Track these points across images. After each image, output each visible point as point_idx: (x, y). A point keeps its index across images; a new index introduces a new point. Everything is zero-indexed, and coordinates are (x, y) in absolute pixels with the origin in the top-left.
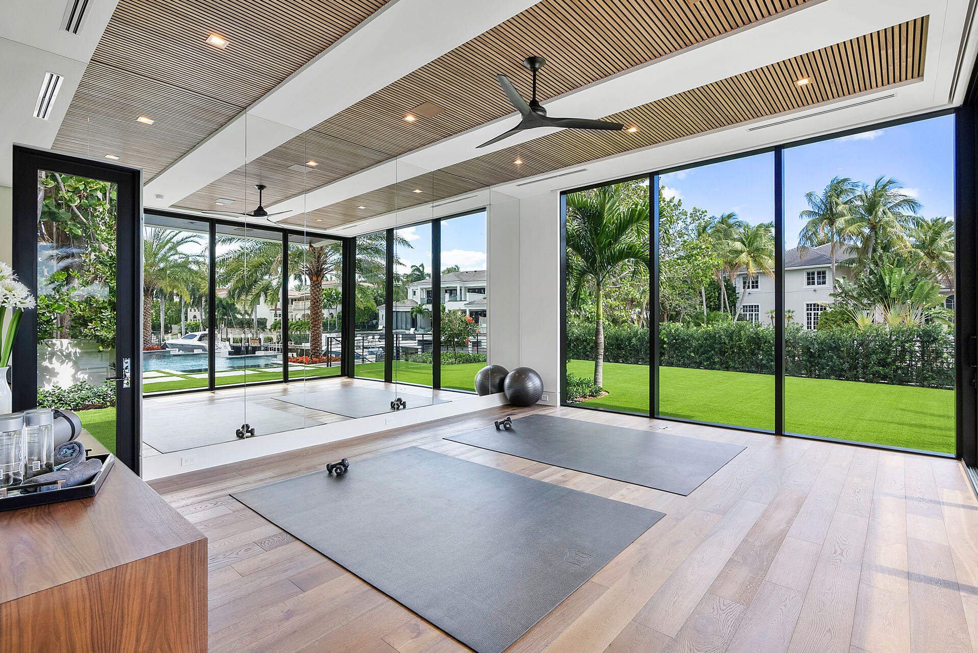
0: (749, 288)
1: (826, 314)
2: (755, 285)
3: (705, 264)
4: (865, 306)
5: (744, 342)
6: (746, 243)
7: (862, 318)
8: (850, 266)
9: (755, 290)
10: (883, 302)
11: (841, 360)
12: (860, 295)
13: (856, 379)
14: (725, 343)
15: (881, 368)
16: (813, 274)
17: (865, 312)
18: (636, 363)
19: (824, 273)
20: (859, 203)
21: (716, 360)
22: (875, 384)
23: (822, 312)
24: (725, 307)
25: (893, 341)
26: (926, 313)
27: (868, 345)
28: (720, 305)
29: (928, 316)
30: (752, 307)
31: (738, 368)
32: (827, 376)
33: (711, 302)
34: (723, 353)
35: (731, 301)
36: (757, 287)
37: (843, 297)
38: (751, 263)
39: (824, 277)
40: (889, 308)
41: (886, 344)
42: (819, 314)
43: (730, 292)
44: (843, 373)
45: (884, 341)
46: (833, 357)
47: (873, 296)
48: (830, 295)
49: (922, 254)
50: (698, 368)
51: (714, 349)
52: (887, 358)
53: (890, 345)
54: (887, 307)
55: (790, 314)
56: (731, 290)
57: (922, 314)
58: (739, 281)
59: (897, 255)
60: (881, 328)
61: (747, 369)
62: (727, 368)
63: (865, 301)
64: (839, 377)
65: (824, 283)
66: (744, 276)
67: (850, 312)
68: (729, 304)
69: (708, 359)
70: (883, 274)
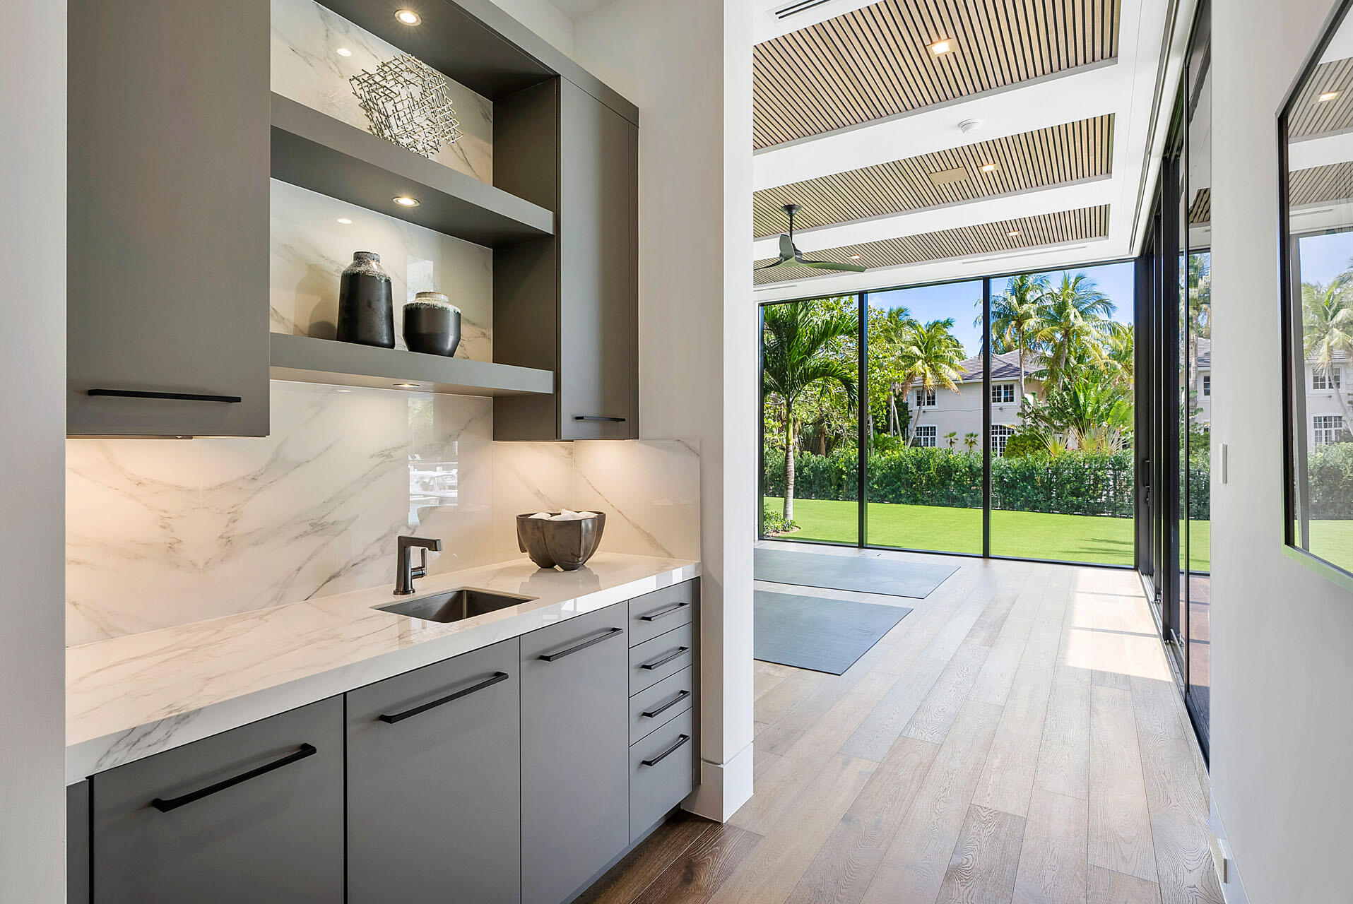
0: (924, 405)
1: (1014, 438)
2: (931, 401)
3: (883, 377)
4: (1058, 429)
5: (933, 472)
6: (922, 348)
7: (1055, 444)
8: (1041, 379)
9: (931, 407)
10: (1077, 424)
11: (1036, 491)
12: (1051, 415)
13: (1049, 510)
14: (912, 473)
15: (1075, 498)
16: (999, 388)
17: (1058, 436)
18: (809, 497)
19: (1012, 387)
20: (1050, 303)
21: (902, 492)
22: (1069, 516)
23: (1010, 436)
24: (895, 428)
25: (1087, 469)
26: (1123, 438)
27: (1061, 474)
28: (888, 425)
29: (1125, 442)
30: (928, 430)
31: (927, 501)
32: (1021, 509)
33: (878, 422)
34: (909, 484)
35: (902, 421)
36: (934, 404)
37: (1032, 418)
38: (929, 375)
39: (1012, 393)
40: (1084, 432)
41: (1080, 472)
42: (1007, 438)
43: (901, 409)
44: (1038, 504)
45: (1078, 469)
46: (1027, 488)
47: (1066, 417)
48: (1018, 414)
49: (1119, 366)
50: (882, 502)
51: (900, 480)
52: (1080, 487)
53: (1084, 474)
54: (1082, 431)
55: (973, 439)
56: (903, 408)
57: (1119, 439)
58: (912, 396)
59: (1092, 367)
60: (1075, 454)
61: (937, 502)
62: (915, 502)
63: (1057, 423)
64: (1033, 509)
65: (1012, 400)
66: (918, 389)
67: (1040, 436)
68: (900, 425)
69: (893, 491)
70: (1077, 390)
